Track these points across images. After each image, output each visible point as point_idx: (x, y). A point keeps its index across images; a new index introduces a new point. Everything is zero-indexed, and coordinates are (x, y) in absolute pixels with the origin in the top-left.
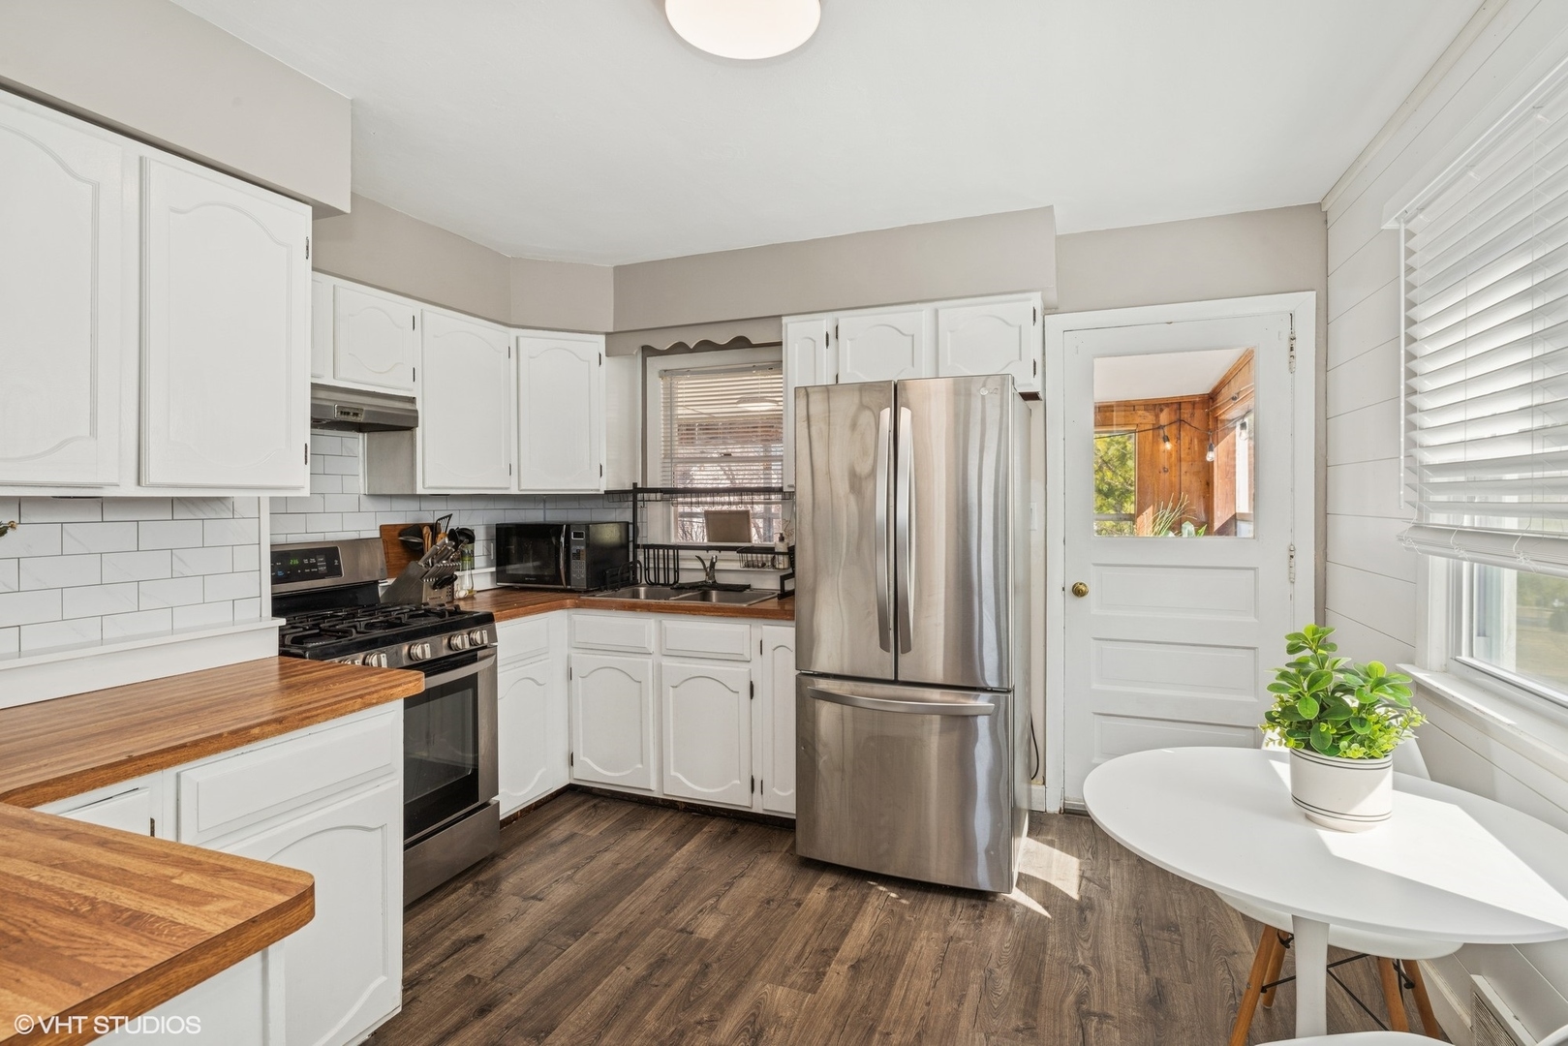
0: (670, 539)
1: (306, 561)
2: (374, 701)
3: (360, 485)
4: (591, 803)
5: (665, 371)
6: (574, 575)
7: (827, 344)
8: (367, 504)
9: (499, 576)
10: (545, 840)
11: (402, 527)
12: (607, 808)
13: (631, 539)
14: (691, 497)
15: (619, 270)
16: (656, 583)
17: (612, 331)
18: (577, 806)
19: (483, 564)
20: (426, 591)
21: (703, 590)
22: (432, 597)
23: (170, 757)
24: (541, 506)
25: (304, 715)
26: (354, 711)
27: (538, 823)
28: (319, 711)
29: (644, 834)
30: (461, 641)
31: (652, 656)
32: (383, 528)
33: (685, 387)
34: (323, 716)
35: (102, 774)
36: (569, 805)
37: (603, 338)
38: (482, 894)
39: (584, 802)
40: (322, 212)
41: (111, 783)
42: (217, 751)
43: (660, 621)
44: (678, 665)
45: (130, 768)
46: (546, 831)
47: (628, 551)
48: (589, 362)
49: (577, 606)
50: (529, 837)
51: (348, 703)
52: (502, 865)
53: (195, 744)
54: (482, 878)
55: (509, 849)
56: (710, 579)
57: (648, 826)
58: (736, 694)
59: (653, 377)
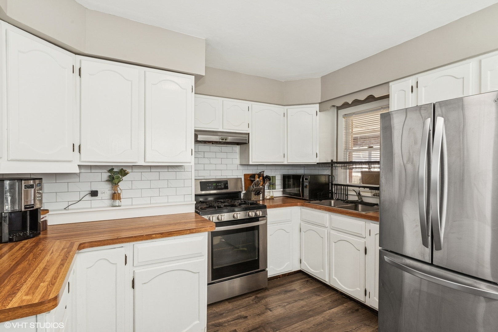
0: (346, 182)
1: (218, 184)
2: (194, 232)
3: (237, 161)
4: (307, 279)
5: (345, 115)
6: (305, 194)
7: (412, 91)
8: (240, 167)
9: (284, 192)
10: (285, 288)
11: (251, 175)
12: (311, 283)
13: (330, 181)
14: (356, 165)
15: (323, 78)
16: (338, 199)
17: (320, 102)
18: (302, 279)
19: (280, 188)
20: (253, 195)
21: (355, 204)
22: (254, 198)
23: (128, 240)
24: (303, 168)
25: (169, 233)
26: (187, 234)
27: (285, 281)
28: (174, 233)
29: (319, 298)
30: (252, 214)
31: (327, 229)
32: (245, 175)
33: (356, 120)
34: (176, 234)
35: (110, 241)
36: (299, 278)
37: (318, 105)
38: (255, 301)
39: (305, 278)
40: (198, 78)
41: (112, 244)
42: (142, 240)
43: (330, 215)
44: (337, 234)
45: (117, 241)
46: (286, 285)
47: (329, 186)
48: (312, 115)
49: (302, 205)
50: (280, 285)
51: (184, 231)
52: (267, 293)
53: (135, 237)
54: (258, 295)
55: (272, 288)
56: (359, 199)
57: (322, 296)
58: (359, 251)
59: (340, 117)
